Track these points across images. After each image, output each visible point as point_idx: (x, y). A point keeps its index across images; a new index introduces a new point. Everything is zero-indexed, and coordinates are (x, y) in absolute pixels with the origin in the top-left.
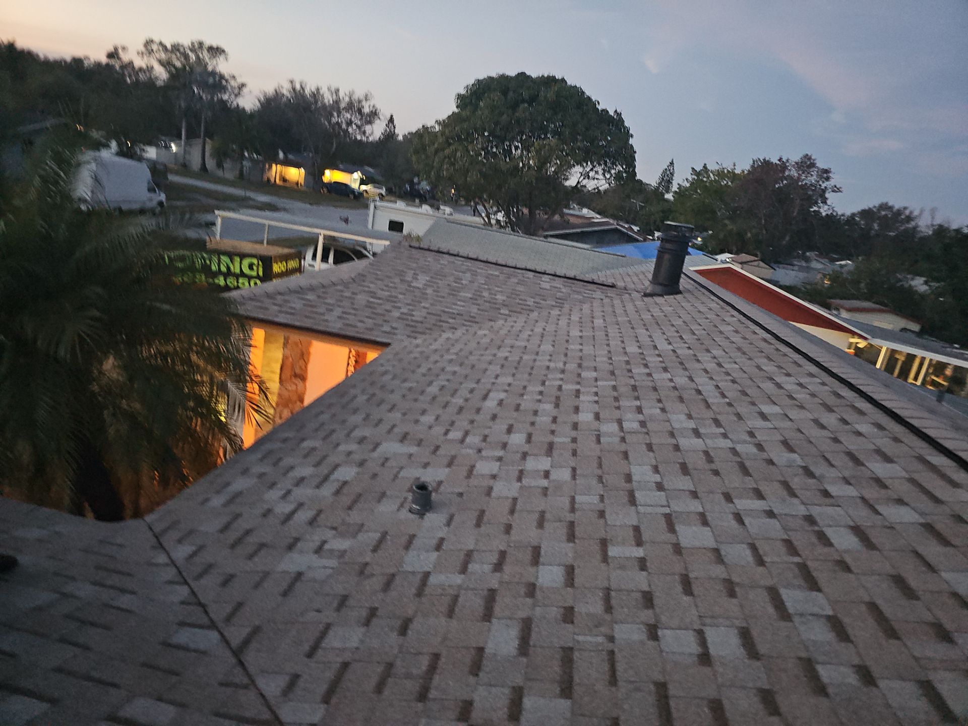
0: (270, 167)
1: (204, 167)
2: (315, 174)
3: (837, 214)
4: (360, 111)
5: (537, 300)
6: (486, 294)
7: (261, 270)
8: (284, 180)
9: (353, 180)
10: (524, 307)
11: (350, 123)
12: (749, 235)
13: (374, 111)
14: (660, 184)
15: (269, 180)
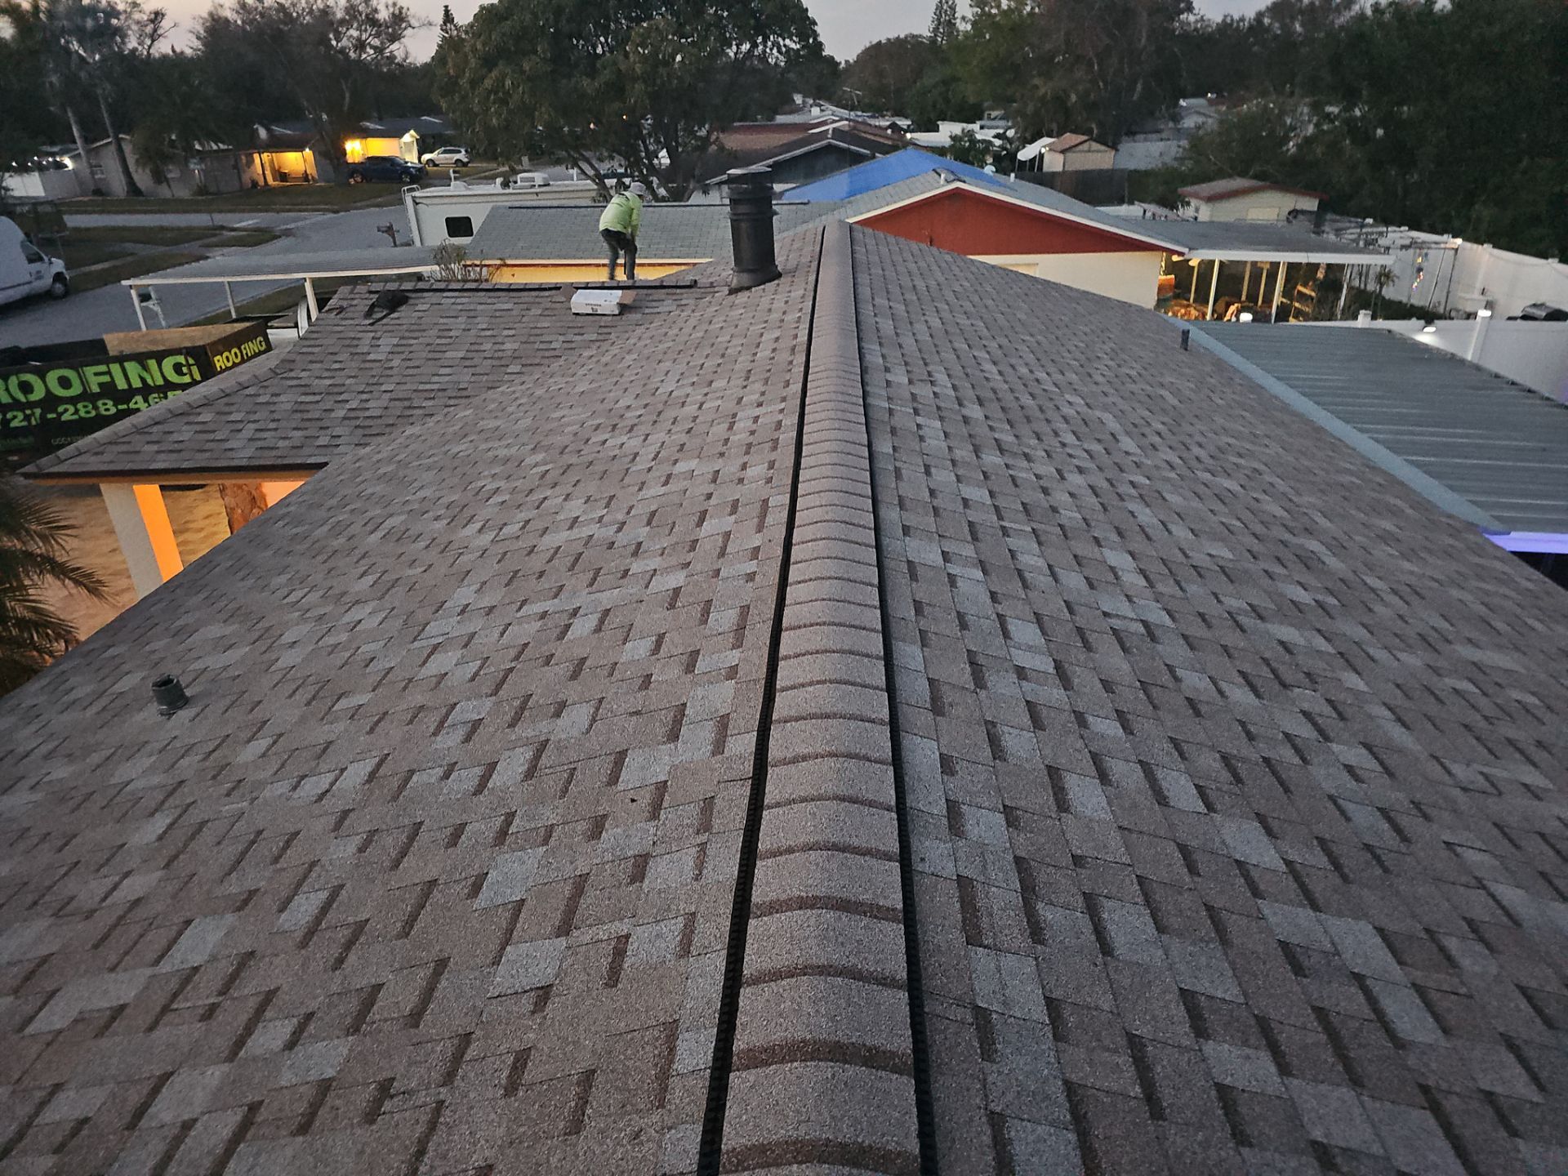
0: (251, 162)
1: (134, 189)
2: (332, 155)
3: (1232, 20)
4: (372, 21)
5: (570, 337)
6: (487, 346)
7: (195, 369)
8: (283, 176)
9: (404, 148)
10: (547, 354)
11: (361, 46)
13: (397, 12)
14: (936, 30)
15: (255, 184)
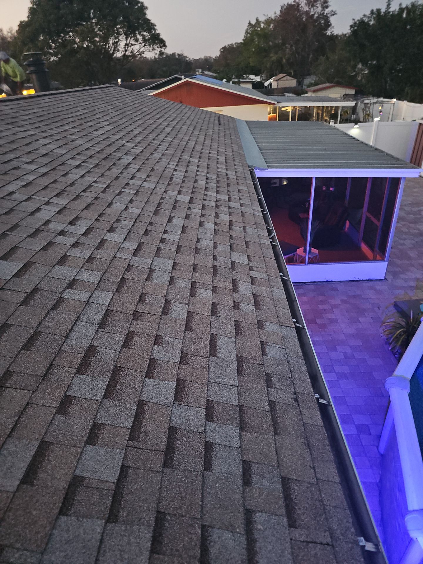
12: (284, 61)
